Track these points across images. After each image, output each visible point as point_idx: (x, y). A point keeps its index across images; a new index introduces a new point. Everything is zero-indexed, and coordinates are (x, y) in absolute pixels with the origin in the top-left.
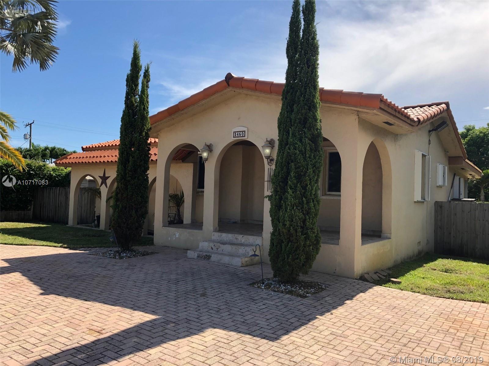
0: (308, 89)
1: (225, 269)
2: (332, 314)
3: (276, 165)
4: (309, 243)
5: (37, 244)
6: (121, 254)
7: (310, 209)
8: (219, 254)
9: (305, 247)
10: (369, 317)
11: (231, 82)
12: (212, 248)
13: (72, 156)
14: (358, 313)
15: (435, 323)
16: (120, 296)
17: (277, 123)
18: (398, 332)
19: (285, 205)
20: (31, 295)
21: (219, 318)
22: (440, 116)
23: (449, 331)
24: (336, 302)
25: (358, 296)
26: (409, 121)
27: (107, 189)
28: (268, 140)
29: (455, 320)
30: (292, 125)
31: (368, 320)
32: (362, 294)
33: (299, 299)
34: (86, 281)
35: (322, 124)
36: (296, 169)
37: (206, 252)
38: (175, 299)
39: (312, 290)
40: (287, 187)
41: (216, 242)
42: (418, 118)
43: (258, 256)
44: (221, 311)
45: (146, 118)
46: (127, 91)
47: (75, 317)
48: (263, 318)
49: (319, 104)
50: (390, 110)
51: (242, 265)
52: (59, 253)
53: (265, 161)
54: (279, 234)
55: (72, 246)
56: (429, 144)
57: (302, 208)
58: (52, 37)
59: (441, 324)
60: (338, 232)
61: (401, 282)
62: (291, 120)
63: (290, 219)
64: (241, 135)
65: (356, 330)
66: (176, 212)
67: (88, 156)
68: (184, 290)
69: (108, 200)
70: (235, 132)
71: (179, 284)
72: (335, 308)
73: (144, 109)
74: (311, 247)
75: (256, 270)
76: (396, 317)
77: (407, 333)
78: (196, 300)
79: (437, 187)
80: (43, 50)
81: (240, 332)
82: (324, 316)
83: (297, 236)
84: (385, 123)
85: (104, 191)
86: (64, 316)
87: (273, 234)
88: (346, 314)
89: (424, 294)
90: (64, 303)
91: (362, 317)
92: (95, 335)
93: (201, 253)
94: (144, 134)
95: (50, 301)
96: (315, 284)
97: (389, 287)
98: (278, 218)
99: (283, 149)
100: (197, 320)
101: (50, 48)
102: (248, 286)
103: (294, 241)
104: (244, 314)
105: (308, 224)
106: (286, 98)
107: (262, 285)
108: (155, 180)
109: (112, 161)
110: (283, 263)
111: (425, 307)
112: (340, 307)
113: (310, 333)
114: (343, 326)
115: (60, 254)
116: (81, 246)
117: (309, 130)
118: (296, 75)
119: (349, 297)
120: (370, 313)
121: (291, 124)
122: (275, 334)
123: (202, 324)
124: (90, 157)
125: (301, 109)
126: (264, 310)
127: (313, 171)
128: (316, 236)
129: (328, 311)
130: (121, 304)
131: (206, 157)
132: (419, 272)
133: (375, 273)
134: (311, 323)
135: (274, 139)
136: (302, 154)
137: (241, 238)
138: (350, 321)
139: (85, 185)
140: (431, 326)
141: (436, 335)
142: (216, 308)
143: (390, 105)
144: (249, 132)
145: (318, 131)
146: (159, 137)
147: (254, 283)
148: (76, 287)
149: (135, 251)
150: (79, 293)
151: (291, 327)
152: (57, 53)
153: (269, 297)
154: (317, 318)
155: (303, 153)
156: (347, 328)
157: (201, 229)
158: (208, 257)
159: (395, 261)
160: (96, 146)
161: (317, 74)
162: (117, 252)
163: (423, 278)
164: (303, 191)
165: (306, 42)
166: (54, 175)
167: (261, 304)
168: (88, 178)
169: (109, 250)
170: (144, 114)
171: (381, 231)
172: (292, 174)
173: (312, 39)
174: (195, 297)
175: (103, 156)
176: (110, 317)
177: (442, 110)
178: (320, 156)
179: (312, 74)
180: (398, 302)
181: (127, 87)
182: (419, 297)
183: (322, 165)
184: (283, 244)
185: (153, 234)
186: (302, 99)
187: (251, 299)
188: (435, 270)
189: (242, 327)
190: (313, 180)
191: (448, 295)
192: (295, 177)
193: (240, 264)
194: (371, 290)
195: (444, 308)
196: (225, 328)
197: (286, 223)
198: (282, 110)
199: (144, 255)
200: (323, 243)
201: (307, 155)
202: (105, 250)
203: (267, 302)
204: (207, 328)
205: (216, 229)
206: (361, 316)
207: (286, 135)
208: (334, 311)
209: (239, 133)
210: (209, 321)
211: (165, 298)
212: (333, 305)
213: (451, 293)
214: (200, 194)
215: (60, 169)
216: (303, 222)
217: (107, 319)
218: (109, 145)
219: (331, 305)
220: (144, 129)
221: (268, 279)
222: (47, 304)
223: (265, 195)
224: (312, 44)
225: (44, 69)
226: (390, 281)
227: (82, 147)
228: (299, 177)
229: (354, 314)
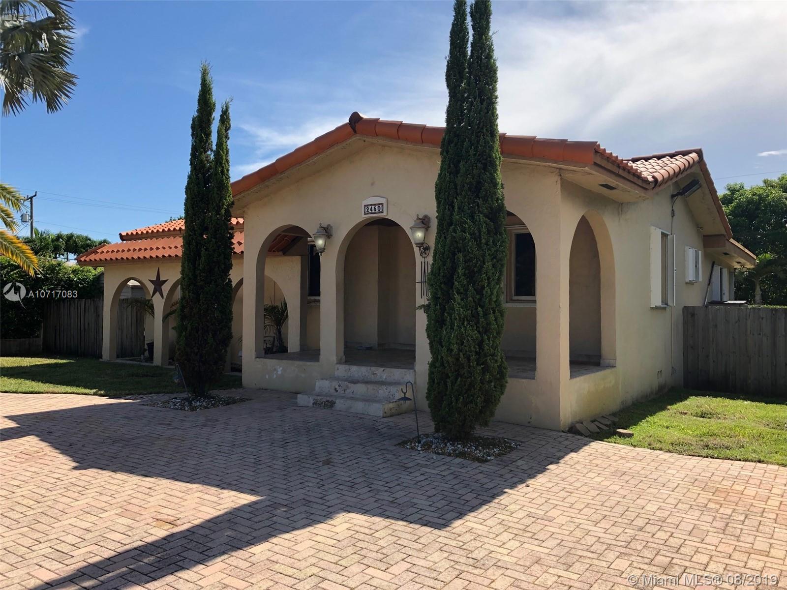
0: (482, 137)
1: (359, 421)
2: (527, 486)
3: (434, 257)
4: (489, 378)
5: (57, 391)
6: (193, 402)
7: (489, 324)
8: (347, 398)
9: (483, 383)
10: (585, 489)
11: (358, 126)
12: (335, 389)
13: (105, 249)
14: (568, 483)
15: (686, 495)
16: (198, 468)
17: (434, 190)
18: (629, 509)
19: (451, 319)
20: (60, 471)
21: (355, 497)
22: (689, 172)
23: (708, 506)
24: (534, 468)
25: (567, 458)
26: (640, 182)
27: (164, 301)
28: (420, 217)
29: (717, 489)
30: (457, 194)
31: (584, 493)
32: (572, 455)
33: (477, 464)
34: (141, 446)
35: (505, 191)
36: (466, 262)
37: (327, 396)
38: (285, 471)
39: (495, 450)
40: (453, 291)
41: (342, 380)
42: (653, 177)
43: (410, 399)
44: (356, 486)
45: (227, 186)
46: (192, 145)
47: (133, 501)
48: (422, 494)
49: (500, 159)
50: (609, 166)
51: (385, 415)
52: (93, 404)
53: (416, 250)
54: (442, 364)
55: (112, 393)
56: (673, 217)
57: (478, 322)
58: (65, 59)
59: (695, 496)
60: (533, 359)
61: (633, 435)
62: (456, 185)
63: (459, 341)
64: (377, 211)
65: (565, 509)
66: (274, 333)
67: (132, 249)
68: (297, 456)
69: (166, 318)
70: (368, 205)
71: (288, 448)
72: (532, 476)
73: (222, 172)
74: (493, 384)
75: (408, 422)
76: (627, 488)
77: (643, 511)
78: (316, 471)
79: (687, 283)
80: (51, 79)
81: (388, 517)
82: (516, 489)
83: (470, 366)
84: (603, 185)
85: (159, 303)
86: (114, 501)
87: (432, 365)
88: (550, 485)
89: (670, 452)
90: (112, 481)
91: (574, 489)
92: (166, 528)
93: (319, 398)
94: (223, 211)
95: (89, 479)
96: (499, 441)
97: (615, 443)
98: (440, 339)
99: (445, 231)
100: (320, 501)
101: (62, 77)
102: (395, 448)
103: (466, 375)
104: (392, 490)
105: (488, 347)
106: (447, 152)
107: (417, 444)
108: (241, 283)
109: (170, 256)
110: (449, 410)
111: (670, 471)
112: (541, 475)
113: (496, 516)
114: (545, 504)
115: (95, 406)
116: (127, 392)
117: (485, 200)
118: (462, 114)
119: (554, 460)
120: (586, 483)
121: (456, 191)
122: (443, 519)
123: (329, 507)
124: (135, 250)
125: (471, 168)
126: (423, 483)
127: (493, 266)
128: (500, 367)
129: (522, 481)
130: (202, 479)
131: (323, 247)
132: (661, 418)
133: (593, 422)
134: (496, 501)
135: (429, 215)
136: (476, 240)
137: (382, 373)
138: (557, 495)
139: (126, 295)
140: (680, 500)
141: (688, 513)
142: (349, 481)
143: (610, 158)
144: (389, 205)
145: (500, 201)
146: (245, 216)
147: (405, 443)
148: (127, 456)
149: (213, 398)
150: (134, 465)
151: (466, 508)
152: (74, 84)
153: (430, 463)
154: (505, 492)
155: (477, 238)
156: (553, 507)
157: (317, 360)
158: (330, 404)
159: (622, 403)
160: (142, 232)
161: (495, 112)
162: (186, 399)
163: (667, 427)
164: (478, 297)
165: (477, 62)
166: (75, 279)
167: (417, 474)
168: (132, 283)
169: (172, 397)
170: (223, 181)
171: (600, 356)
172: (460, 271)
173: (486, 58)
174: (315, 466)
175: (154, 248)
176: (186, 500)
177: (691, 162)
178: (503, 242)
179: (488, 112)
180: (628, 465)
181: (193, 138)
182: (661, 456)
183: (506, 256)
184: (448, 380)
185: (240, 371)
186: (472, 152)
187: (402, 466)
188: (686, 413)
189: (392, 509)
190: (493, 280)
191: (705, 452)
192: (464, 274)
193: (381, 414)
194: (586, 448)
195: (700, 472)
196: (364, 511)
197: (452, 347)
198: (441, 170)
199: (228, 404)
200: (511, 377)
201: (483, 241)
202: (166, 397)
203: (427, 470)
204: (338, 513)
205: (341, 359)
206: (572, 488)
207: (449, 210)
208: (530, 482)
209: (373, 207)
210: (339, 501)
211: (269, 469)
212: (529, 472)
213: (710, 449)
214: (313, 304)
215: (85, 270)
216: (478, 345)
217: (182, 504)
218: (163, 230)
219: (526, 472)
220: (223, 204)
221: (427, 436)
222: (86, 484)
223: (418, 305)
224: (487, 66)
225: (53, 110)
226: (616, 433)
227: (120, 234)
228: (471, 275)
229: (562, 485)
